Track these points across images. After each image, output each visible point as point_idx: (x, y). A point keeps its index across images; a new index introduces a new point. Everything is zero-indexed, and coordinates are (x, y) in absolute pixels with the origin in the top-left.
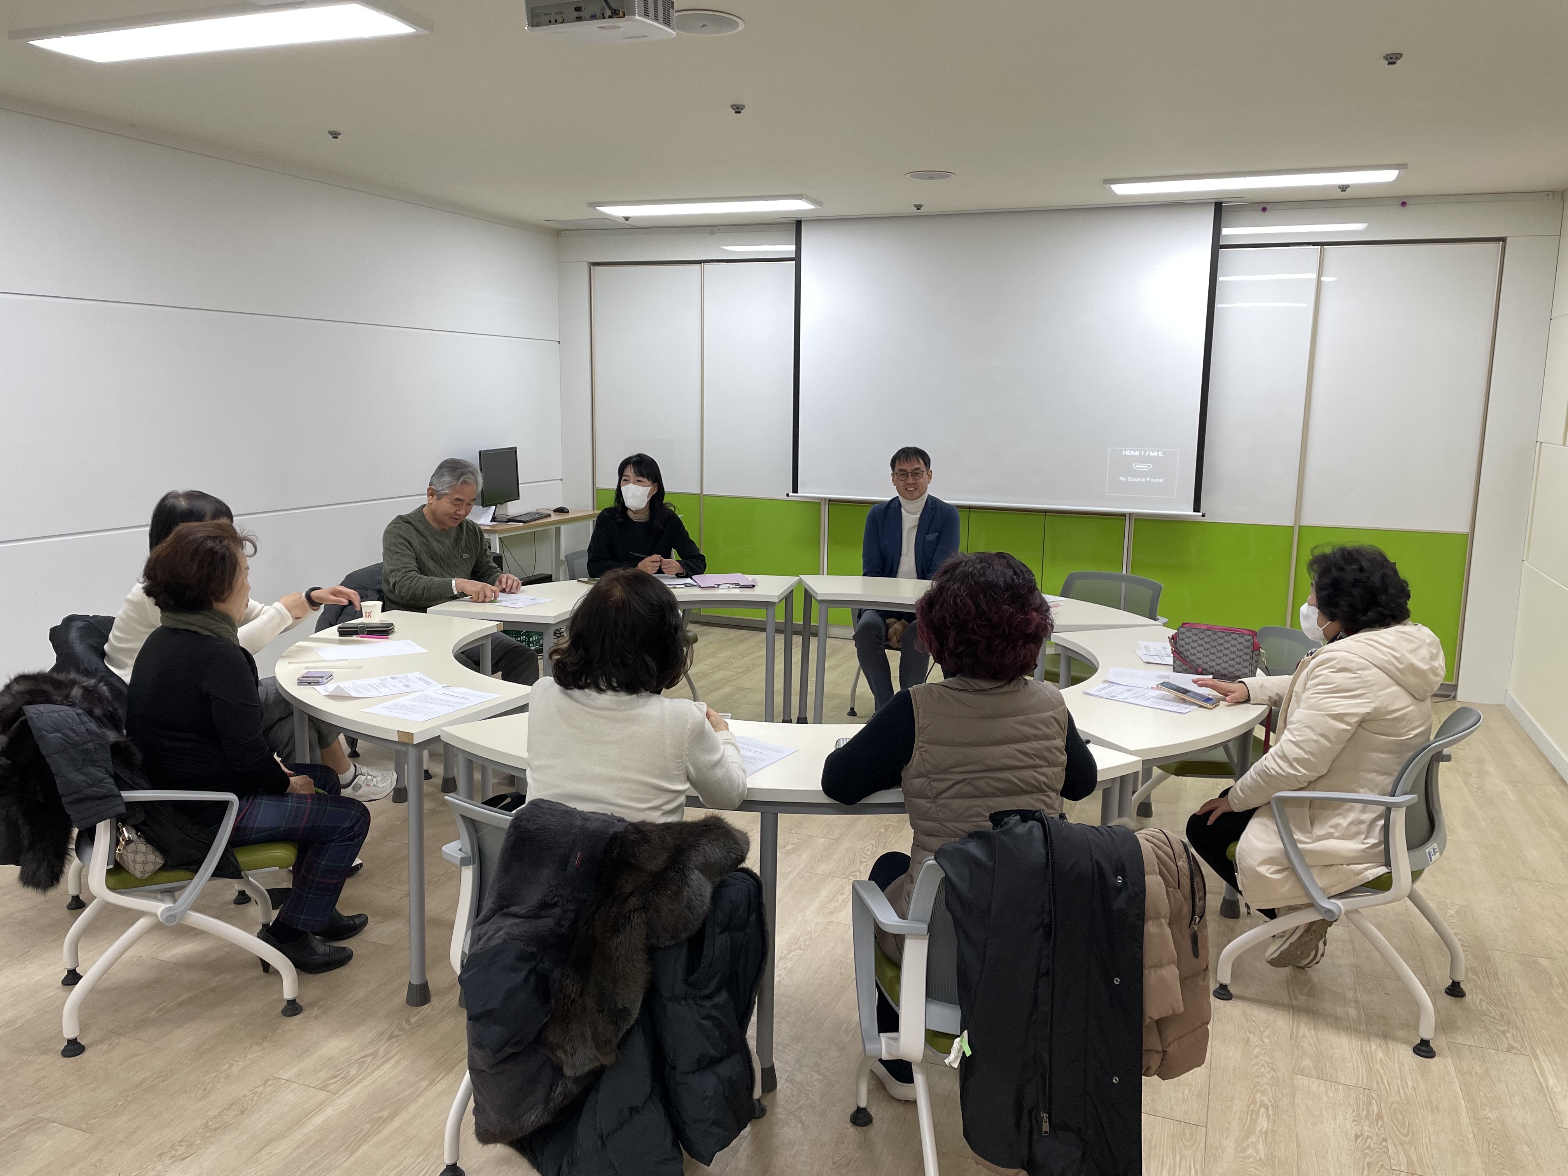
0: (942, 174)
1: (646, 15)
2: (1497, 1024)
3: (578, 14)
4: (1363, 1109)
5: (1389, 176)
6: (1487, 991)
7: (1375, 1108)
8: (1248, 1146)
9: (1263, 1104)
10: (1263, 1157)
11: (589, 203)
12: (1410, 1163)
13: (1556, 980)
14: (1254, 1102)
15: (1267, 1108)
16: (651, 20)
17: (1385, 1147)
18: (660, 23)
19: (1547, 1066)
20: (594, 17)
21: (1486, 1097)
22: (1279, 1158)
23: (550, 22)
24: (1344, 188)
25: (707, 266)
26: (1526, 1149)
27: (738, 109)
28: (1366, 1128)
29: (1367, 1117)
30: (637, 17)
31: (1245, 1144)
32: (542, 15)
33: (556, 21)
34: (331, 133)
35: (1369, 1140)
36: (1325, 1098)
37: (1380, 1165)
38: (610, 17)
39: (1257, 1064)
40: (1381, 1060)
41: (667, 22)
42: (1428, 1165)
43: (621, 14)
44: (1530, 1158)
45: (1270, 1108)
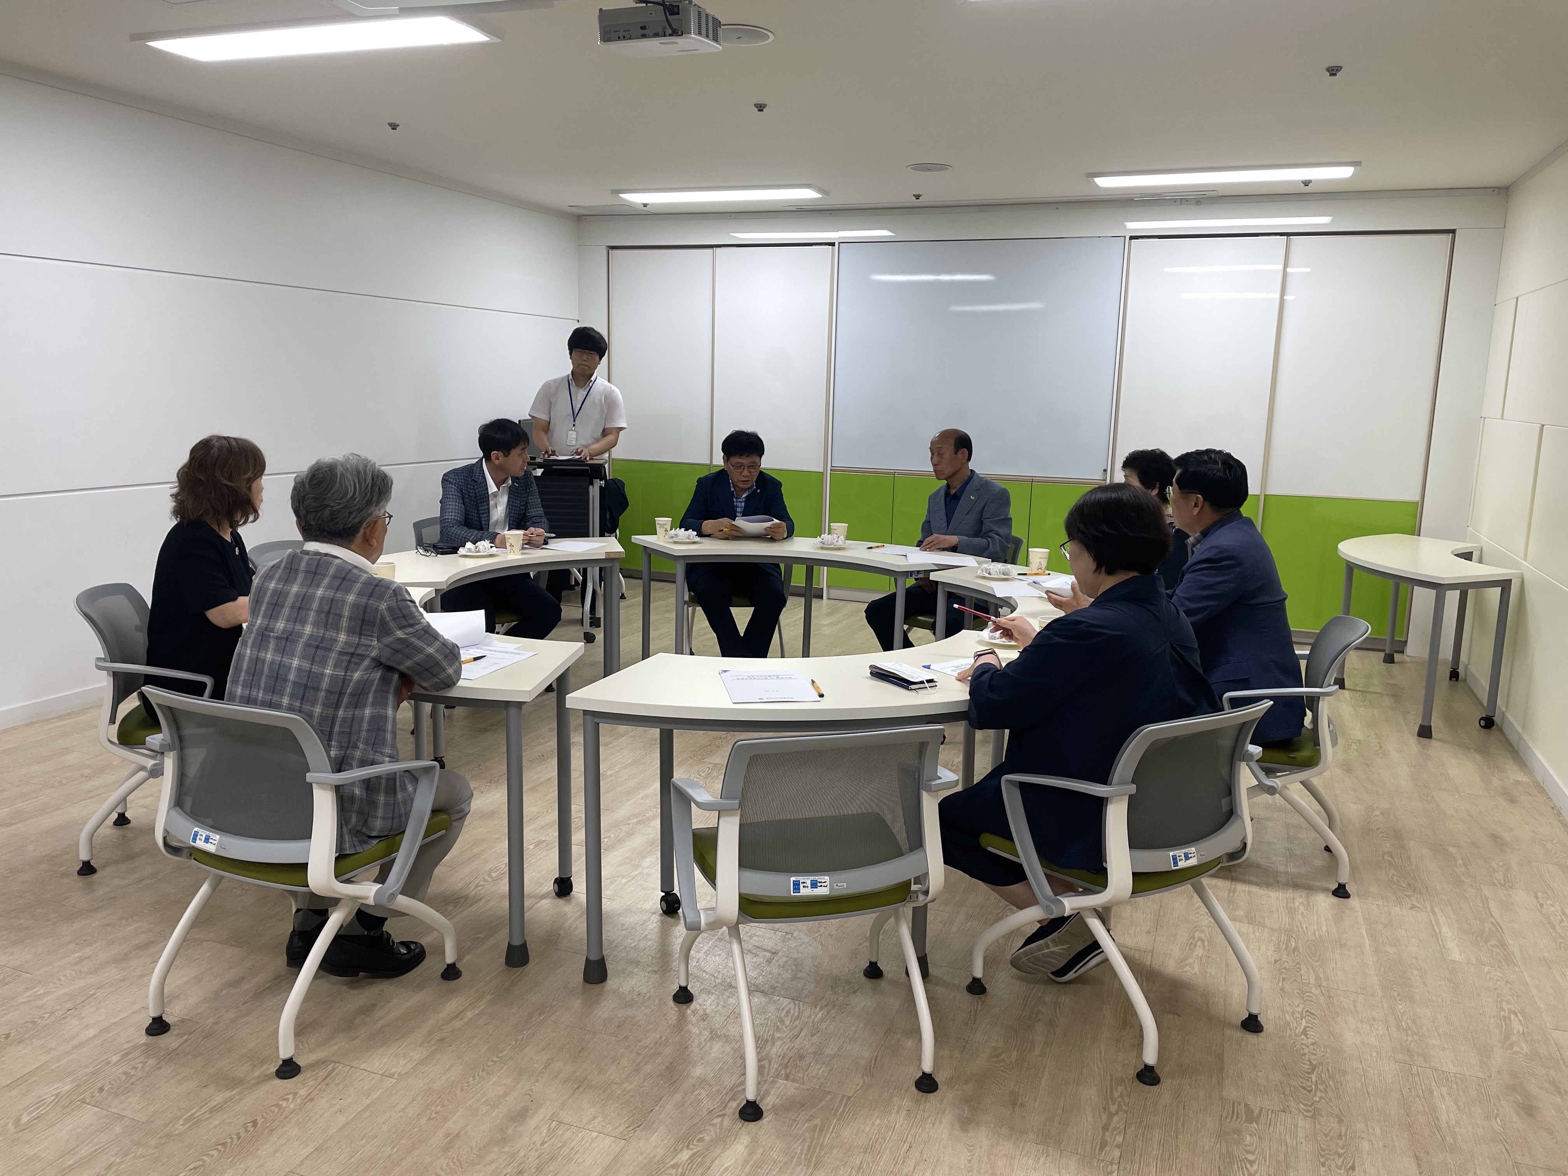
0: (940, 167)
1: (700, 33)
2: (1405, 891)
3: (643, 32)
4: (1283, 944)
5: (1345, 172)
6: (1399, 868)
7: (1293, 944)
8: (1186, 965)
9: (1200, 939)
10: (1197, 972)
11: (612, 191)
12: (1318, 977)
13: (1460, 862)
14: (1193, 938)
15: (1203, 941)
16: (704, 37)
17: (1298, 968)
18: (710, 40)
19: (1442, 919)
20: (656, 35)
21: (1388, 938)
22: (1210, 973)
23: (619, 38)
24: (1306, 183)
25: (718, 250)
26: (1416, 972)
27: (760, 108)
28: (1285, 956)
29: (1286, 949)
30: (693, 36)
31: (1183, 964)
32: (613, 32)
33: (624, 37)
34: (390, 125)
35: (1286, 964)
36: (1252, 936)
37: (1293, 979)
38: (670, 35)
39: (1198, 913)
40: (1302, 913)
41: (715, 39)
42: (1332, 980)
43: (680, 33)
44: (1418, 978)
45: (1206, 942)
